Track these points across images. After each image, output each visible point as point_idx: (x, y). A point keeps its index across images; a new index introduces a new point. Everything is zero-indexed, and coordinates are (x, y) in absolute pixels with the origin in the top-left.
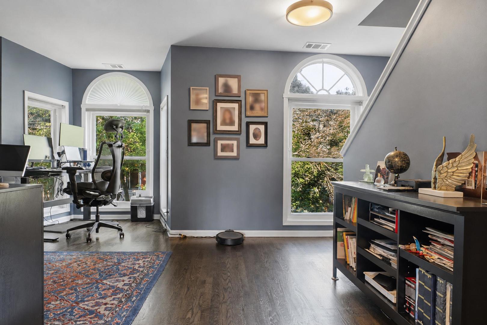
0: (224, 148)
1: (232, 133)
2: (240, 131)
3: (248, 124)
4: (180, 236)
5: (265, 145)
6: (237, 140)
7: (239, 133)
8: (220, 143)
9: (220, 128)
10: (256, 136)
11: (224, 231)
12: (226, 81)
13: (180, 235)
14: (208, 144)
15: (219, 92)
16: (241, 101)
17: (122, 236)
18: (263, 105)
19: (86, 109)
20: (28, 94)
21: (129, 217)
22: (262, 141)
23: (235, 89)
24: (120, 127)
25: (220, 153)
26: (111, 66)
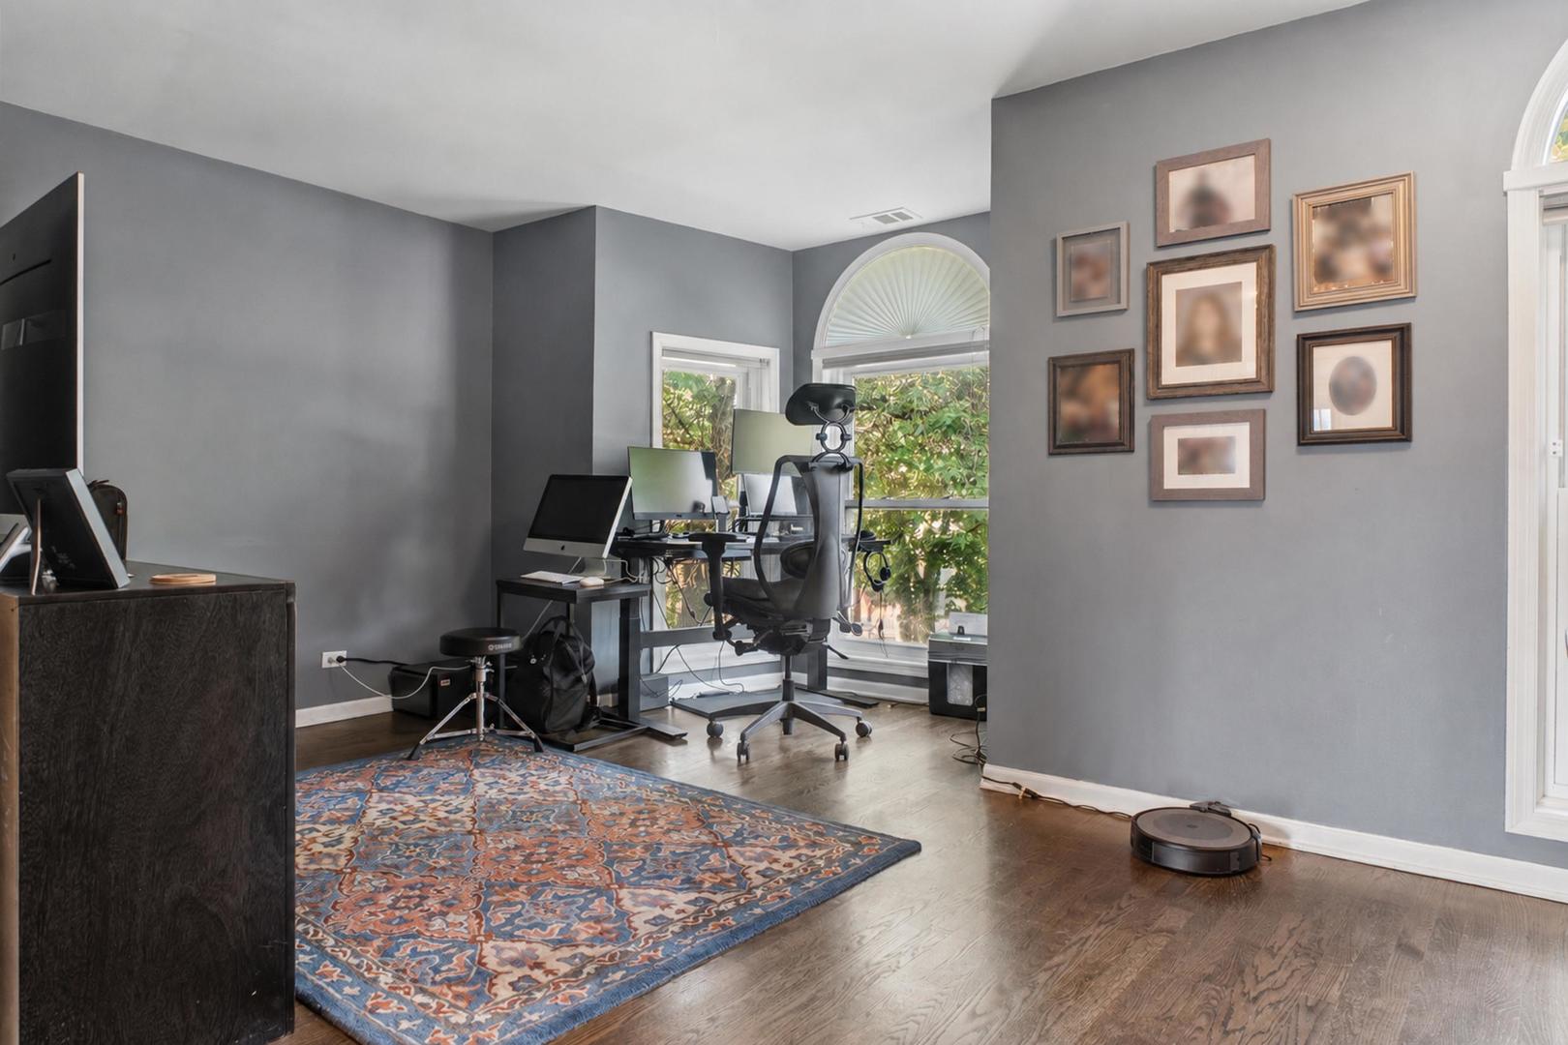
0: (1193, 457)
1: (1227, 390)
2: (1264, 379)
3: (1306, 344)
4: (1015, 791)
5: (1401, 431)
6: (1250, 421)
7: (1260, 387)
8: (1172, 437)
9: (1173, 374)
10: (1349, 396)
11: (1187, 804)
12: (1202, 177)
13: (1016, 785)
14: (1122, 444)
15: (1172, 230)
16: (1269, 248)
17: (842, 757)
18: (1385, 246)
19: (824, 361)
20: (661, 340)
21: (922, 695)
22: (1379, 414)
23: (1242, 204)
24: (839, 406)
25: (1174, 479)
26: (876, 221)
